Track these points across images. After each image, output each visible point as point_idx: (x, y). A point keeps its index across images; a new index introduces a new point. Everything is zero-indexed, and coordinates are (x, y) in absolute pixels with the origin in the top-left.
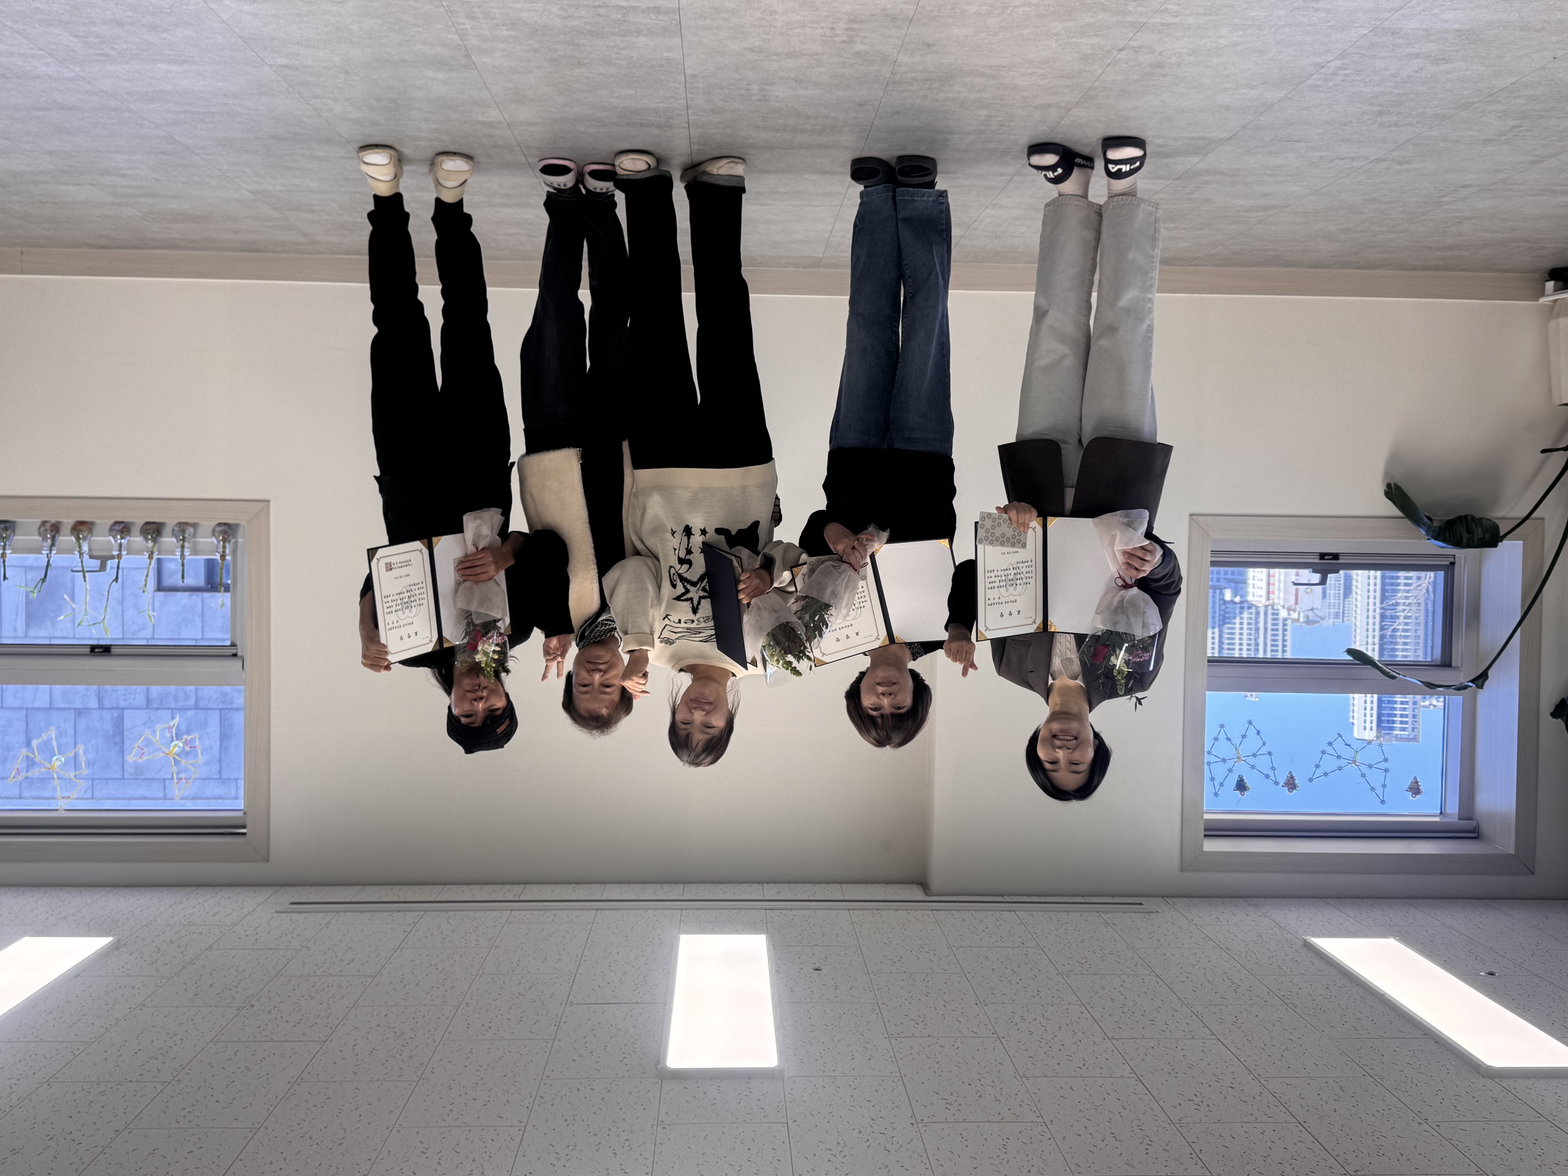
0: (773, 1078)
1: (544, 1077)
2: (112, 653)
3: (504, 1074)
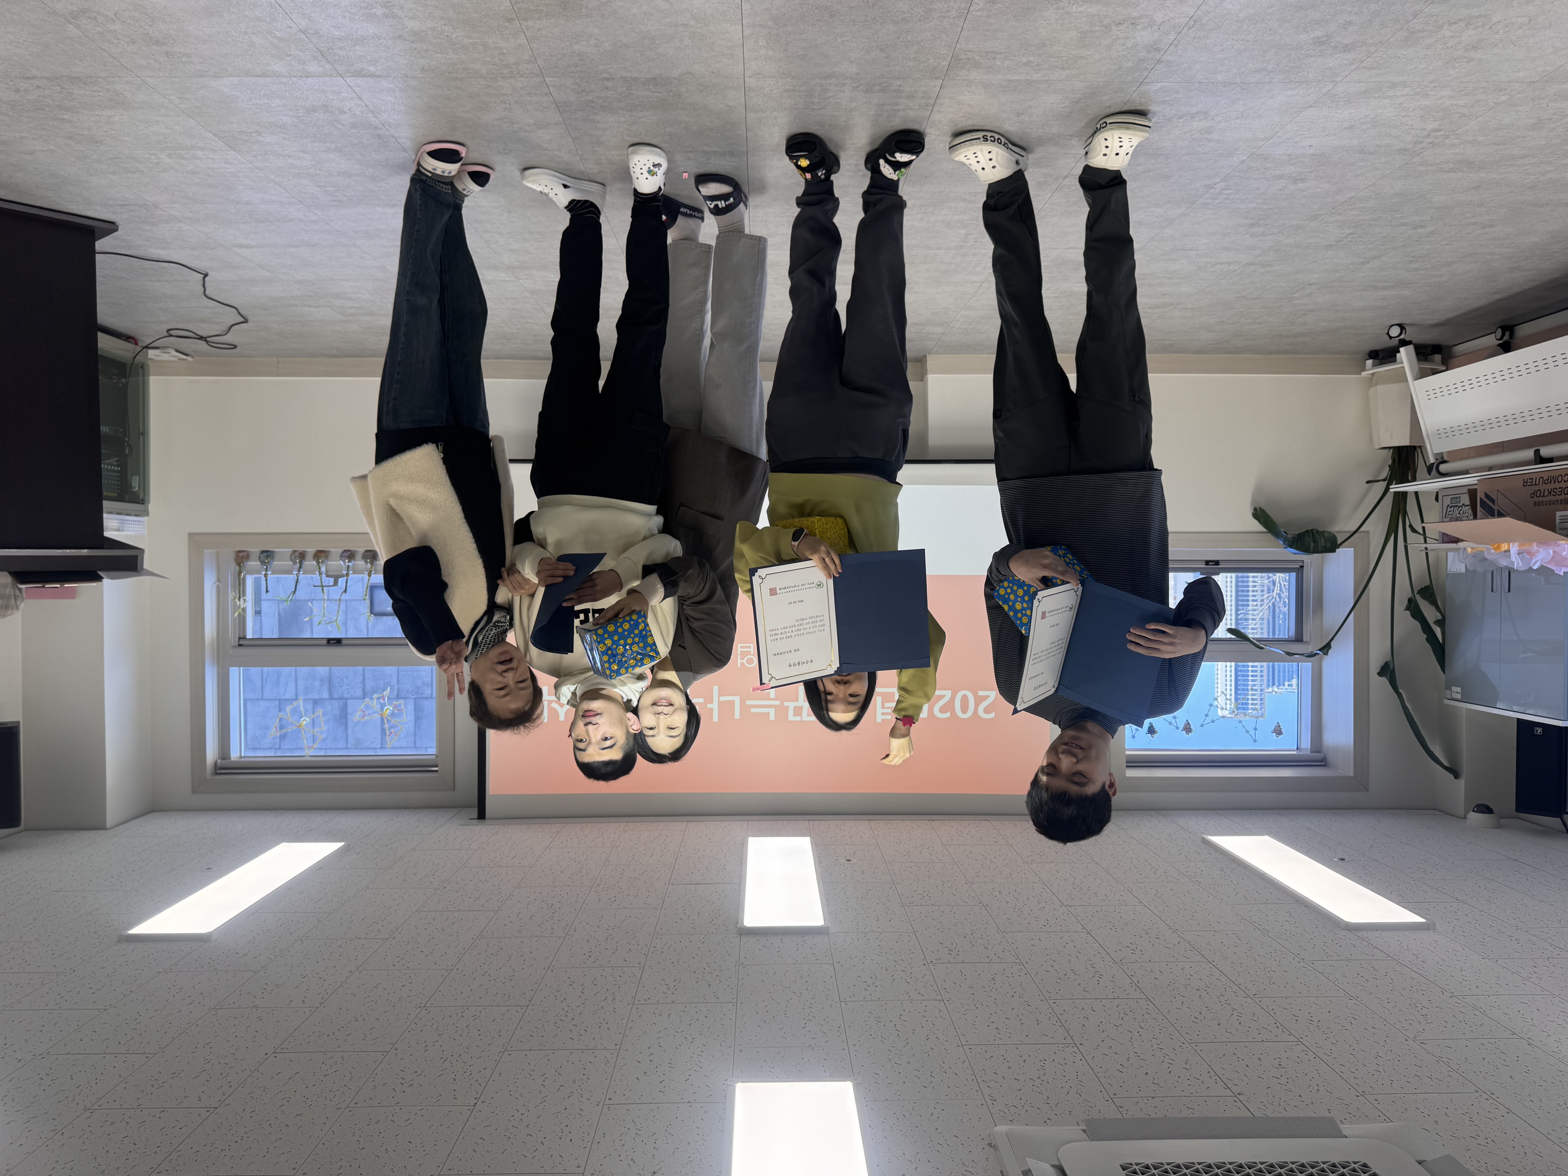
2: (343, 644)
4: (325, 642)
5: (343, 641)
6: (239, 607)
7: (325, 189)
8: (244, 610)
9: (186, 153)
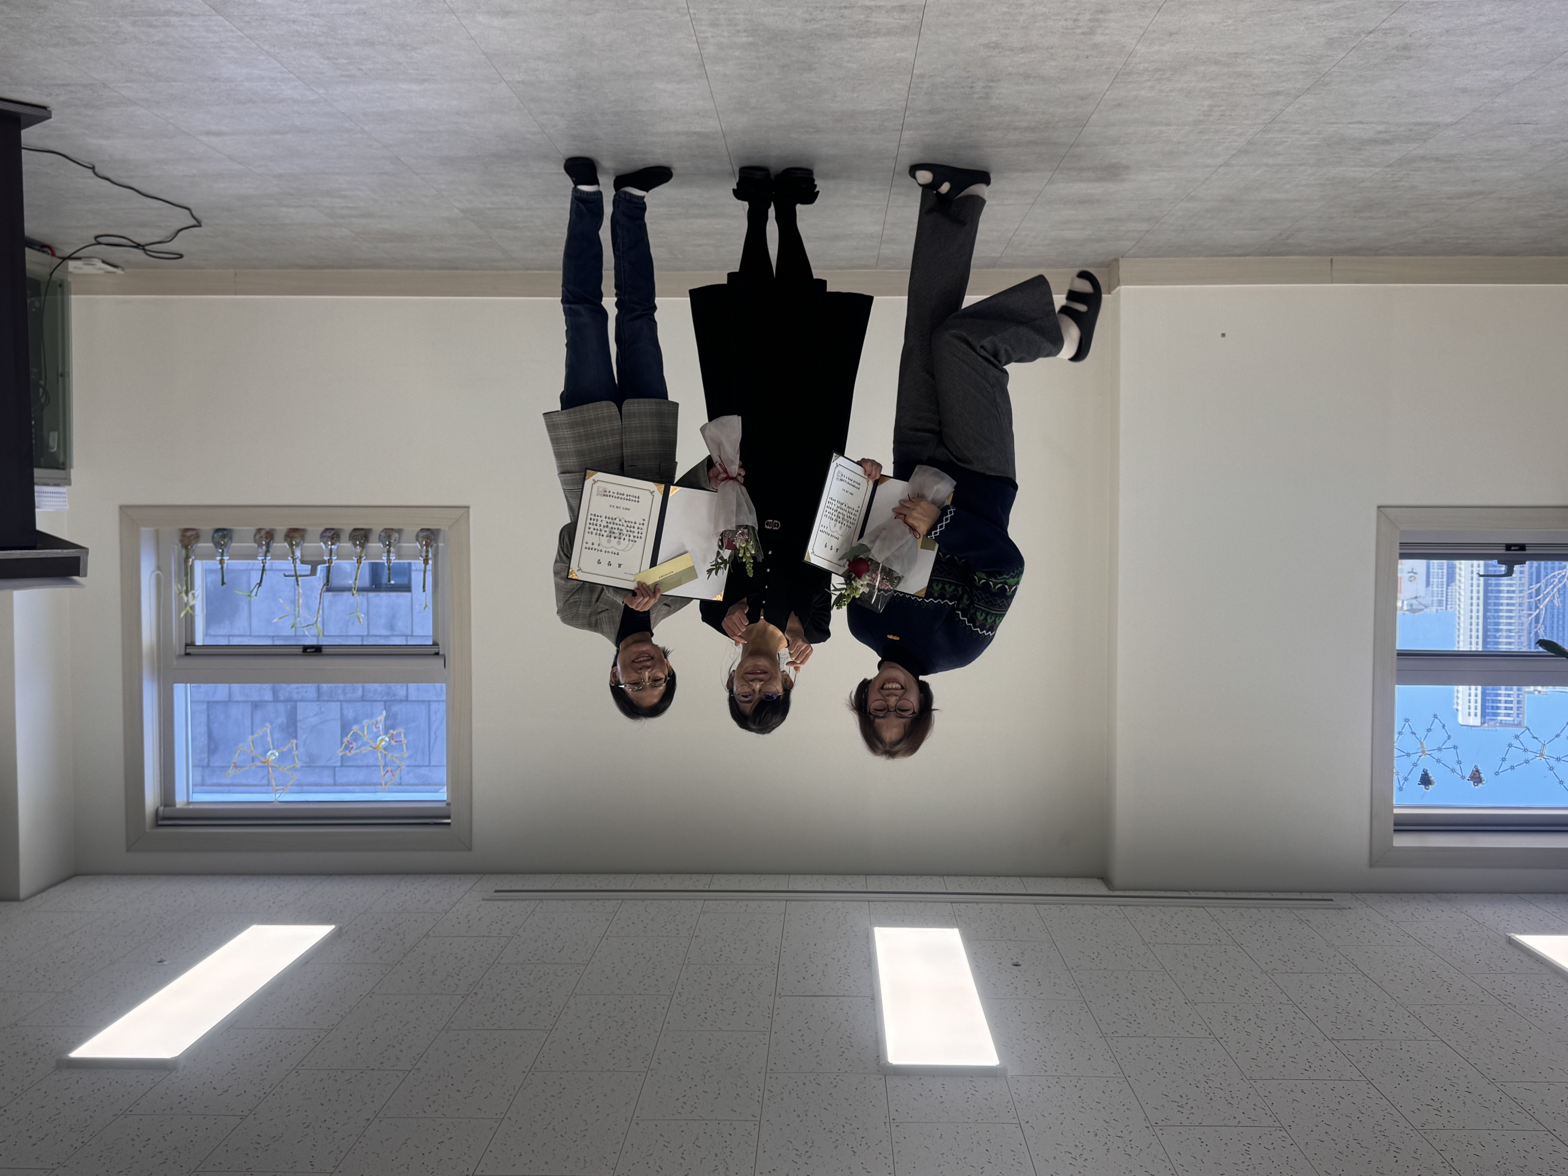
0: (996, 1076)
1: (768, 1071)
2: (323, 653)
3: (729, 1066)
4: (300, 650)
5: (323, 650)
6: (186, 605)
7: (334, 61)
8: (192, 608)
9: (156, 20)
